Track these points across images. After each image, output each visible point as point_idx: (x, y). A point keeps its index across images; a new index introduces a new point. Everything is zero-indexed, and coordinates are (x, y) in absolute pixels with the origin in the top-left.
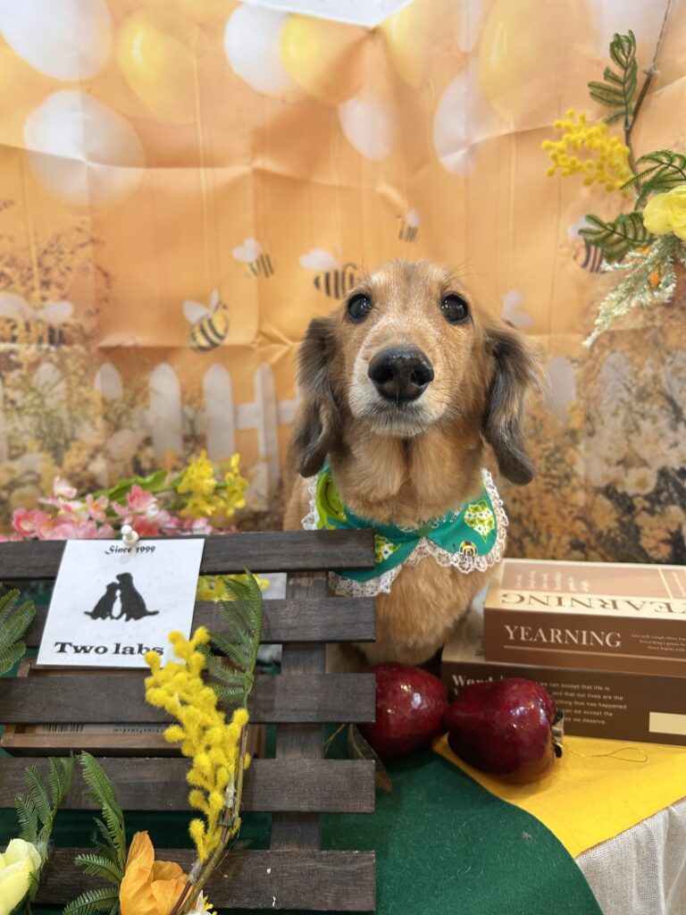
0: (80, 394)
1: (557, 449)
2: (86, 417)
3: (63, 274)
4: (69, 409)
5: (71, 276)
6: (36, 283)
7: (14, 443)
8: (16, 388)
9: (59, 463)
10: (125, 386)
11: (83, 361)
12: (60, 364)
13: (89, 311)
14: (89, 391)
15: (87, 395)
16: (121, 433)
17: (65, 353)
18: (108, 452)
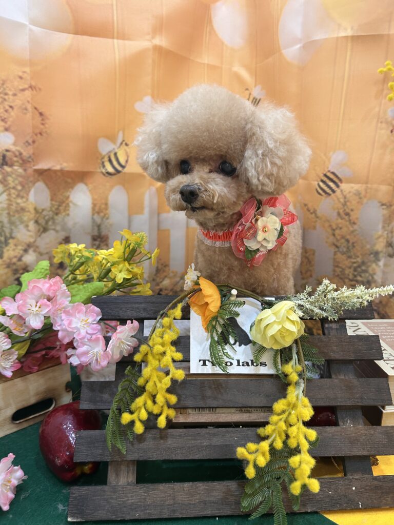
0: (18, 204)
1: (363, 263)
2: (22, 222)
3: (6, 111)
4: (9, 214)
5: (13, 113)
9: (1, 256)
10: (52, 200)
11: (20, 179)
12: (2, 180)
13: (27, 142)
14: (24, 202)
15: (22, 205)
16: (47, 233)
17: (7, 173)
18: (37, 247)
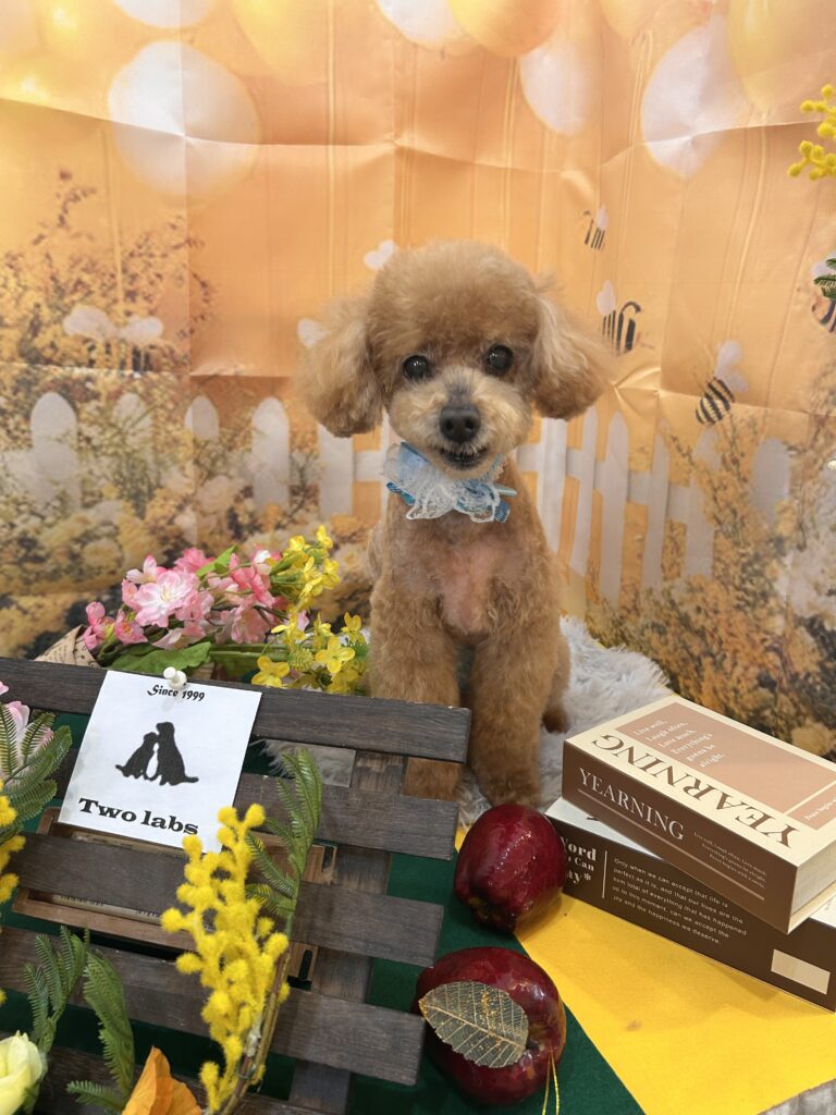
0: (168, 432)
2: (175, 461)
3: (152, 283)
4: (154, 448)
5: (161, 286)
6: (120, 295)
7: (88, 489)
8: (92, 423)
9: (141, 515)
10: (221, 425)
12: (145, 395)
13: (182, 331)
14: (178, 430)
15: (176, 433)
16: (215, 481)
17: (151, 381)
18: (198, 503)
